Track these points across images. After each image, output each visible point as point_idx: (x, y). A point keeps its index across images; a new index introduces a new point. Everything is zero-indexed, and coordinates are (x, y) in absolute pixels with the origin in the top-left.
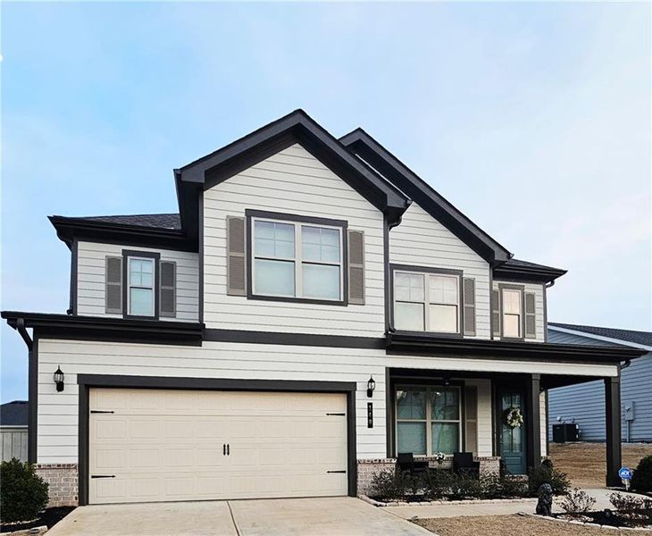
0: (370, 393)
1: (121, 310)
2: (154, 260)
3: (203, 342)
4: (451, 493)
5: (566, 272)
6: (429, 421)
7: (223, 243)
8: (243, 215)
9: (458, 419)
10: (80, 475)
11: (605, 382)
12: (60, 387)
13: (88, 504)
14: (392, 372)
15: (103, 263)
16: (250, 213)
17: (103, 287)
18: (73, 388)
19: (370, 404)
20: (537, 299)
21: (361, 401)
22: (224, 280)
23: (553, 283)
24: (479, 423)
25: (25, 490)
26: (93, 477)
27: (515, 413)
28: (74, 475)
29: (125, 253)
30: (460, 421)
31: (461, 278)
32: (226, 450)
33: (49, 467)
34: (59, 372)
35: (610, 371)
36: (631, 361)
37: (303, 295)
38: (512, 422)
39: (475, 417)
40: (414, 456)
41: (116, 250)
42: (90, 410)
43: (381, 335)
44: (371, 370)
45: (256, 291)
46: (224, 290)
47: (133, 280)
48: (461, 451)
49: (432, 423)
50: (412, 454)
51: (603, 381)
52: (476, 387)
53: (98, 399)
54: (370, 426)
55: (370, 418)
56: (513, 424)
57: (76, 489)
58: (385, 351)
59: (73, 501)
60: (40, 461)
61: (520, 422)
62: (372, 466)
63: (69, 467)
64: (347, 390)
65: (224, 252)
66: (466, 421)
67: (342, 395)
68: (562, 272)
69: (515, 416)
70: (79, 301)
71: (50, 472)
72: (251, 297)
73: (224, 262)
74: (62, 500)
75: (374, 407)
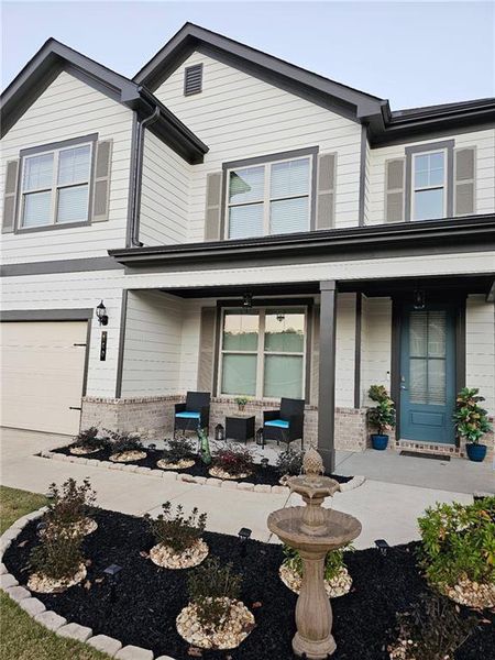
0: (105, 321)
6: (261, 352)
7: (3, 186)
9: (302, 351)
16: (23, 153)
19: (105, 333)
21: (96, 329)
22: (1, 221)
30: (304, 353)
31: (315, 159)
37: (56, 222)
44: (108, 294)
45: (22, 226)
49: (266, 355)
54: (103, 358)
55: (104, 349)
58: (124, 271)
64: (81, 317)
65: (2, 195)
72: (16, 232)
73: (1, 204)
75: (108, 336)
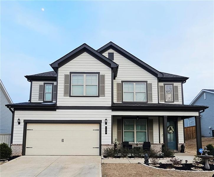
0: (106, 123)
1: (42, 100)
2: (52, 85)
3: (57, 110)
4: (130, 155)
5: (189, 78)
6: (135, 131)
7: (63, 82)
8: (69, 74)
10: (23, 147)
11: (195, 118)
12: (19, 123)
13: (25, 155)
14: (114, 117)
15: (39, 87)
16: (71, 73)
17: (38, 93)
18: (22, 124)
19: (106, 127)
20: (179, 88)
21: (103, 126)
22: (63, 92)
23: (185, 82)
24: (154, 131)
25: (5, 151)
26: (27, 148)
27: (170, 128)
28: (21, 147)
29: (45, 84)
30: (147, 131)
31: (147, 84)
32: (63, 141)
33: (15, 145)
34: (19, 119)
35: (196, 114)
36: (205, 110)
37: (86, 95)
38: (169, 131)
39: (152, 130)
40: (129, 143)
41: (42, 83)
42: (27, 129)
43: (110, 105)
44: (106, 116)
45: (72, 95)
46: (63, 95)
47: (46, 91)
48: (147, 141)
49: (136, 132)
50: (128, 142)
51: (194, 117)
52: (153, 119)
53: (29, 126)
54: (106, 133)
55: (106, 131)
56: (170, 132)
57: (21, 151)
58: (111, 110)
59: (20, 154)
60: (13, 143)
61: (172, 131)
62: (106, 146)
63: (20, 145)
64: (99, 122)
65: (63, 84)
66: (149, 131)
67: (98, 124)
68: (187, 78)
69: (170, 129)
70: (32, 98)
71: (15, 146)
72: (70, 96)
73: (63, 87)
74: (18, 154)
75: (107, 128)
